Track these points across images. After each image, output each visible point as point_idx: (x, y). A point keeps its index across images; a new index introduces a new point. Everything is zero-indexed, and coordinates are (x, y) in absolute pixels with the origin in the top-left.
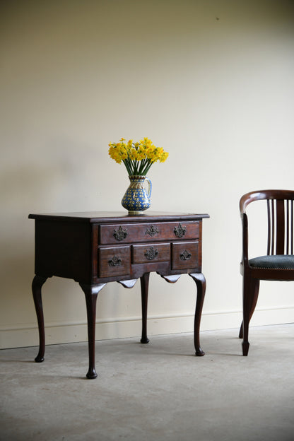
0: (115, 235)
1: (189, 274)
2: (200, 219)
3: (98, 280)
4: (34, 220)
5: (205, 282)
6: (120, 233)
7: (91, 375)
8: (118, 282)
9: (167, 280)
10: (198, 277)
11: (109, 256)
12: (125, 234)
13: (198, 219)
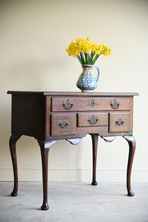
0: (64, 105)
1: (123, 136)
2: (132, 96)
3: (50, 138)
4: (11, 95)
5: (135, 143)
6: (68, 104)
7: (44, 208)
8: (66, 140)
9: (105, 140)
10: (130, 139)
11: (59, 121)
12: (72, 105)
13: (130, 96)
